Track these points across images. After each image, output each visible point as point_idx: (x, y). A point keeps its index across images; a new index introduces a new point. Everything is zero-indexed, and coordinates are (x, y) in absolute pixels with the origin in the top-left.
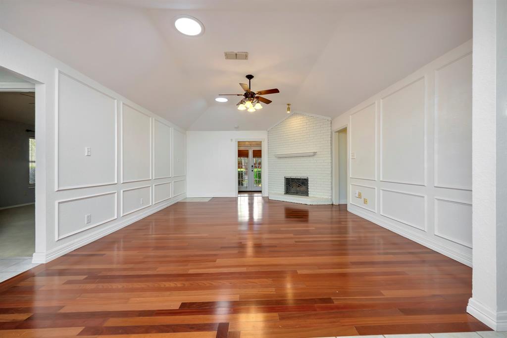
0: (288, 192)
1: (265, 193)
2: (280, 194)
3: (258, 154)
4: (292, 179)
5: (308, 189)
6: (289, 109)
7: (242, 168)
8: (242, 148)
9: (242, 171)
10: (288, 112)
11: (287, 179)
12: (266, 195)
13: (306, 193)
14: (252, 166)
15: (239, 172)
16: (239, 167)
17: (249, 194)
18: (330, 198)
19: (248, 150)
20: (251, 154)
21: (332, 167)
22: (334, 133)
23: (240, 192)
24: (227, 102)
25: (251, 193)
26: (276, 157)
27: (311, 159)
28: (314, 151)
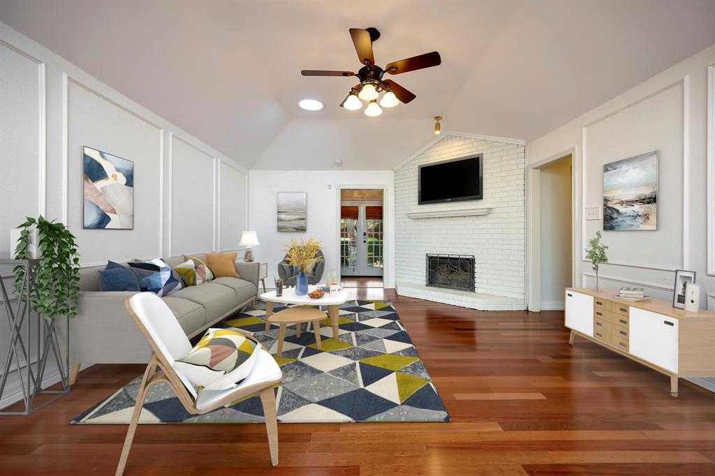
0: (432, 281)
1: (389, 282)
2: (419, 287)
3: (376, 213)
4: (440, 258)
5: (473, 277)
6: (438, 127)
7: (347, 236)
8: (348, 204)
9: (347, 242)
10: (438, 132)
11: (432, 257)
12: (391, 286)
13: (470, 286)
14: (365, 234)
15: (342, 242)
16: (342, 236)
17: (358, 281)
18: (522, 297)
19: (357, 207)
20: (362, 213)
21: (526, 238)
22: (531, 171)
23: (344, 278)
24: (322, 110)
25: (362, 279)
26: (410, 218)
27: (481, 220)
28: (488, 207)
